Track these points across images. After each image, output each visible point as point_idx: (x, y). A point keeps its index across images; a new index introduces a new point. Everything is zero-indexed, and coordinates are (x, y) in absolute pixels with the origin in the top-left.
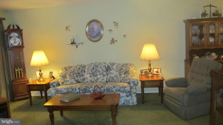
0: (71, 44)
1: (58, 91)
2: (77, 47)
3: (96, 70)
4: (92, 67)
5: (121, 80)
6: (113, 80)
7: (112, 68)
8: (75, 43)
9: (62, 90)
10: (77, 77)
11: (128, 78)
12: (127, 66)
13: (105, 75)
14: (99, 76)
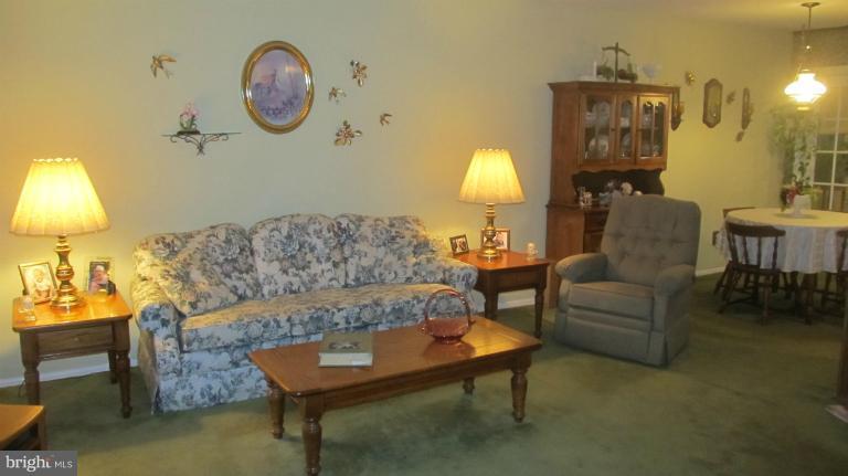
0: (180, 133)
1: (201, 341)
2: (201, 148)
3: (301, 246)
4: (285, 232)
5: (410, 274)
6: (372, 280)
7: (358, 233)
8: (197, 132)
9: (217, 334)
10: (228, 276)
11: (438, 268)
12: (408, 225)
13: (338, 263)
14: (316, 268)
